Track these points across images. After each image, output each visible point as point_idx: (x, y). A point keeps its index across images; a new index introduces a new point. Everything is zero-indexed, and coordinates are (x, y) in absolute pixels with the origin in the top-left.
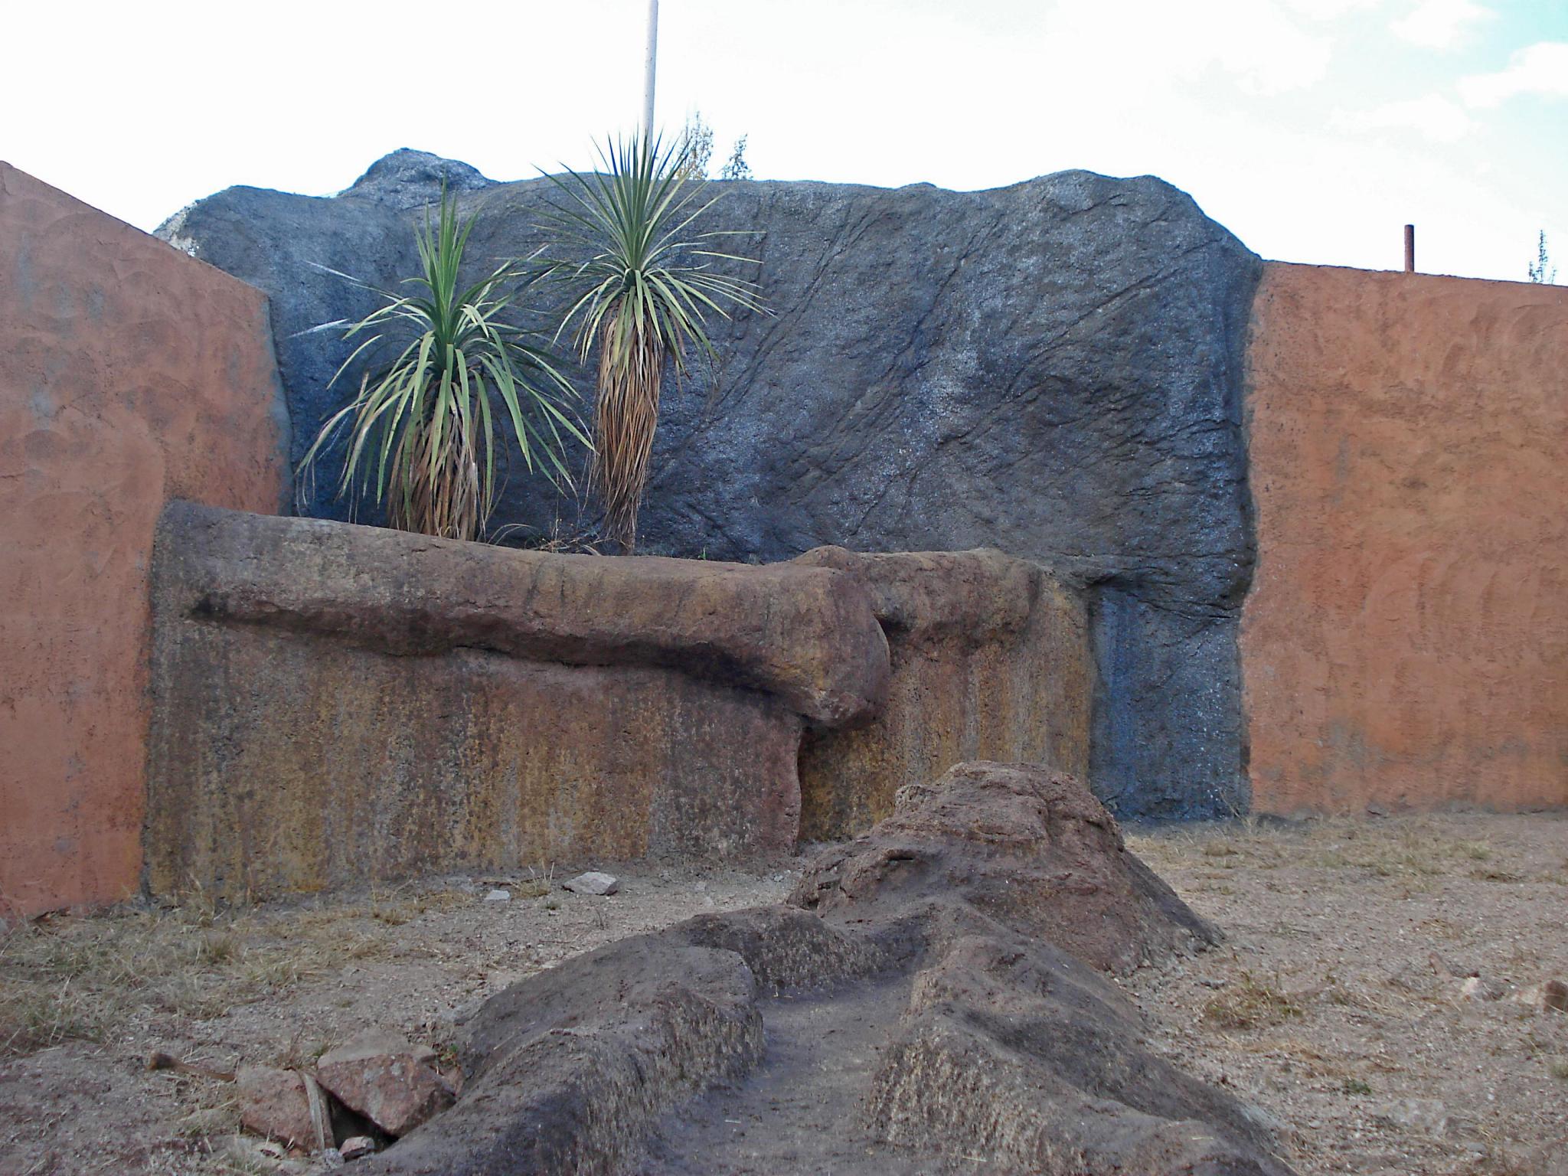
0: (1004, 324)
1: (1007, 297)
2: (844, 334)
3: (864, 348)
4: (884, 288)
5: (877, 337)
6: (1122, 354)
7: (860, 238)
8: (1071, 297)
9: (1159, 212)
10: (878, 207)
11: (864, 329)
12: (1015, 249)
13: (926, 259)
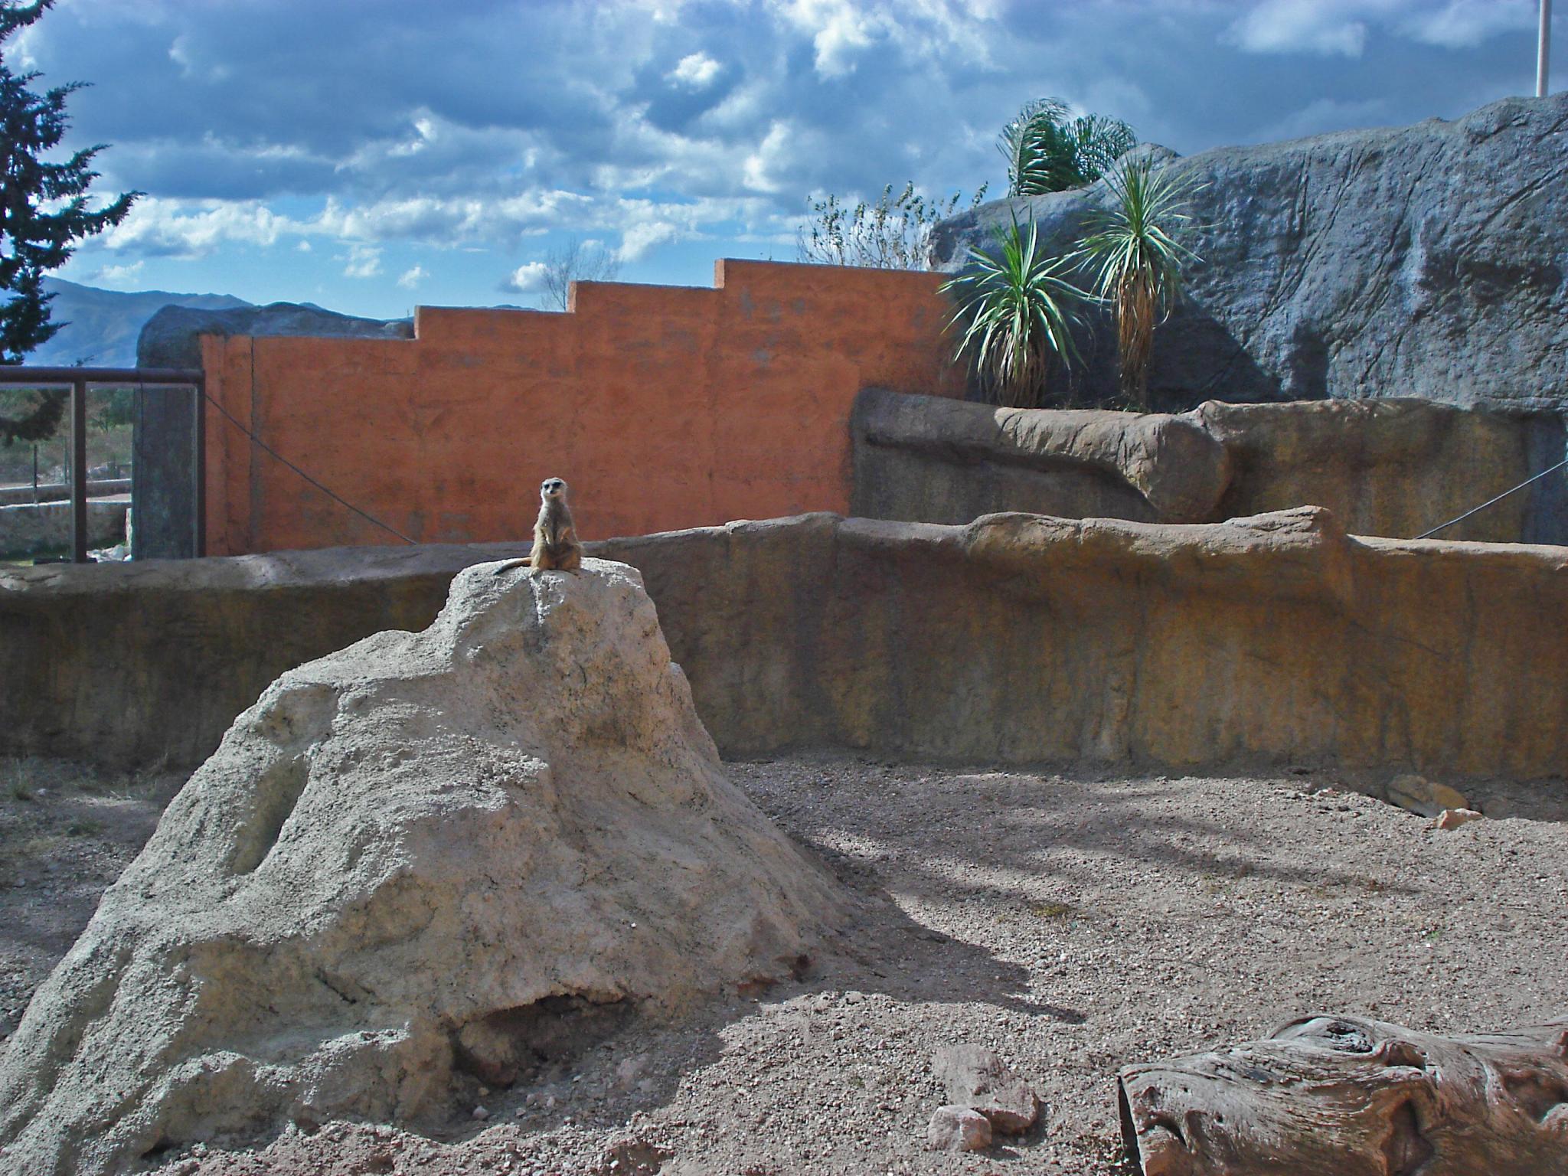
0: (1440, 227)
1: (1442, 206)
2: (1351, 242)
3: (1364, 251)
4: (1374, 207)
5: (1370, 242)
6: (1519, 242)
7: (1359, 174)
8: (1484, 202)
9: (1553, 124)
10: (1367, 151)
11: (1363, 237)
12: (1448, 170)
13: (1397, 184)
